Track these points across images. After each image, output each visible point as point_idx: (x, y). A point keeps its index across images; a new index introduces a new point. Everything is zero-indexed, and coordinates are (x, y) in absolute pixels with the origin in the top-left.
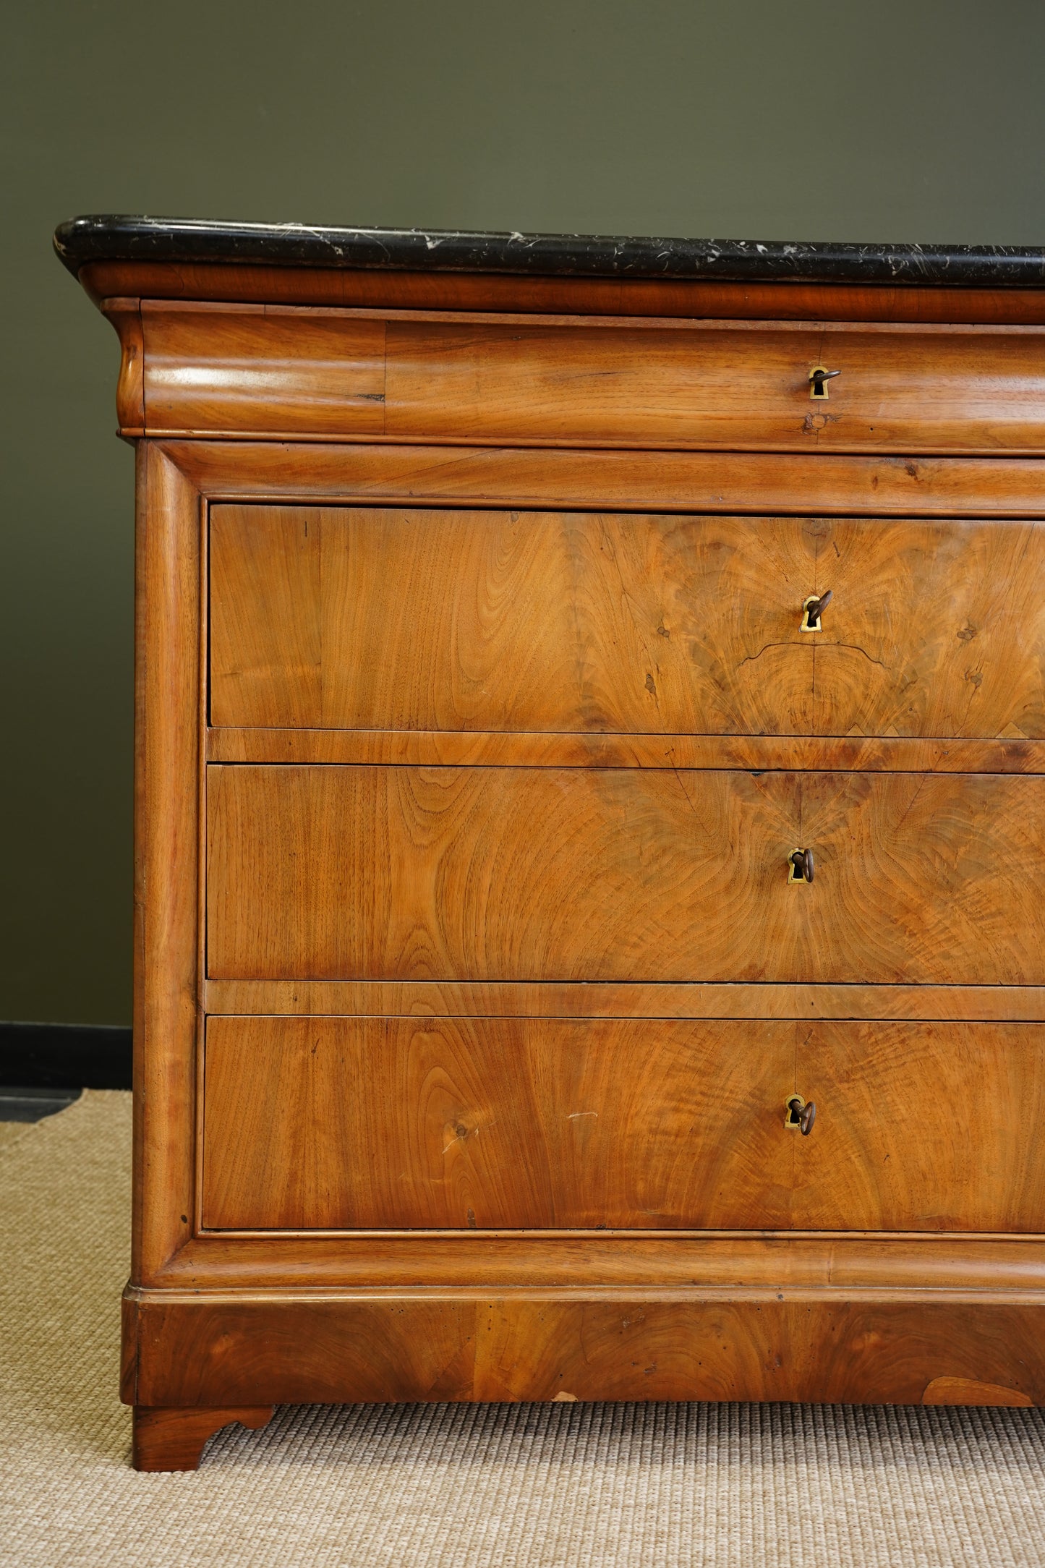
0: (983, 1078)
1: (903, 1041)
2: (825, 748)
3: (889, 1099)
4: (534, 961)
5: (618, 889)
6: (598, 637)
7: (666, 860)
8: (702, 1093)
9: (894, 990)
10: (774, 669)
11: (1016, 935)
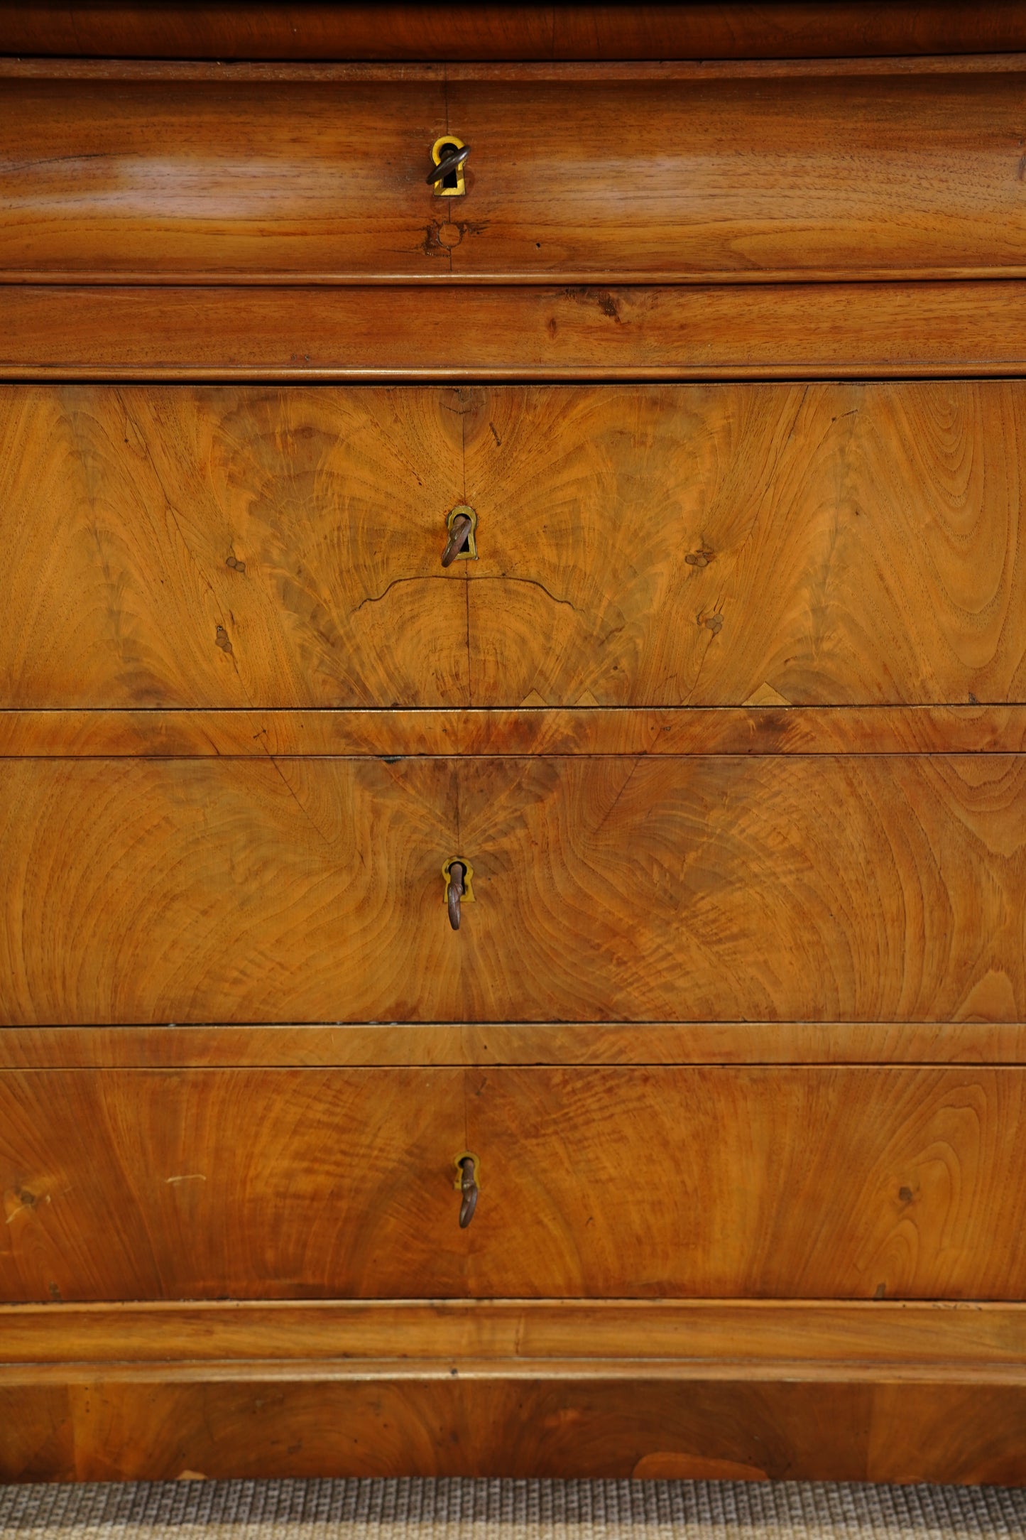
0: (717, 1131)
1: (610, 1090)
2: (489, 725)
3: (591, 1156)
4: (98, 1000)
5: (205, 913)
6: (136, 574)
7: (269, 875)
8: (343, 1153)
9: (598, 1029)
10: (408, 615)
11: (766, 962)
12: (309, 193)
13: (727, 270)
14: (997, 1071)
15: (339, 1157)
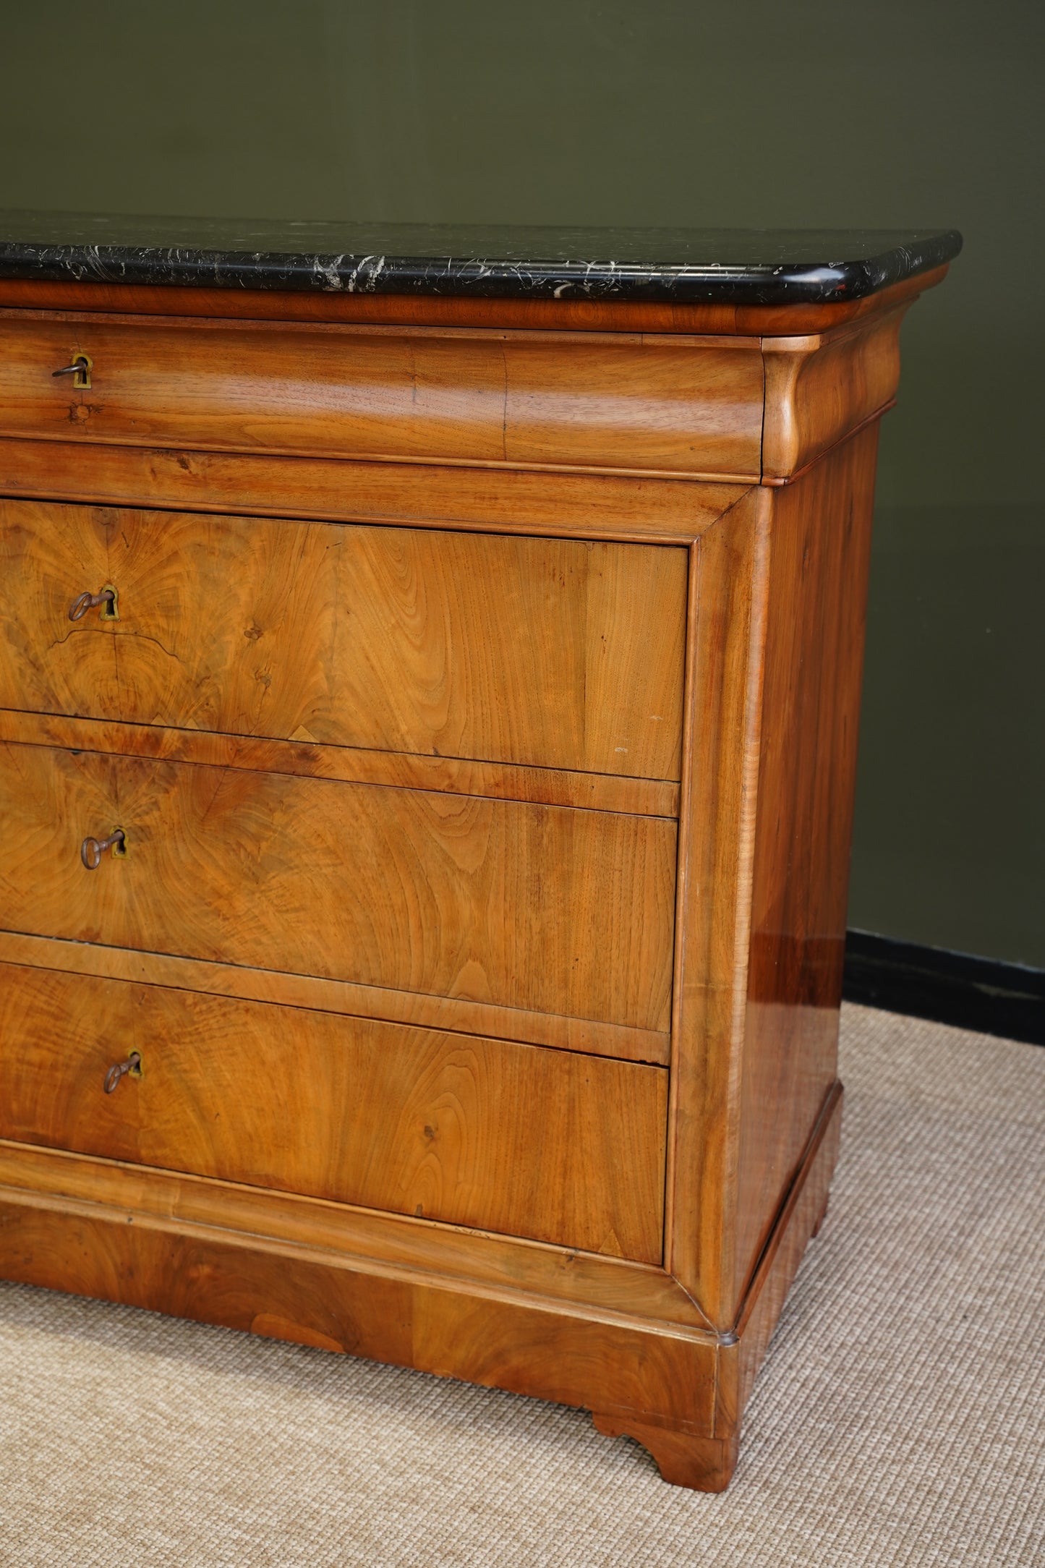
0: (297, 1059)
1: (224, 1015)
2: (132, 735)
3: (215, 1065)
8: (57, 1035)
9: (214, 967)
10: (80, 654)
11: (319, 931)
12: (5, 382)
13: (246, 445)
14: (483, 1041)
15: (54, 1038)
